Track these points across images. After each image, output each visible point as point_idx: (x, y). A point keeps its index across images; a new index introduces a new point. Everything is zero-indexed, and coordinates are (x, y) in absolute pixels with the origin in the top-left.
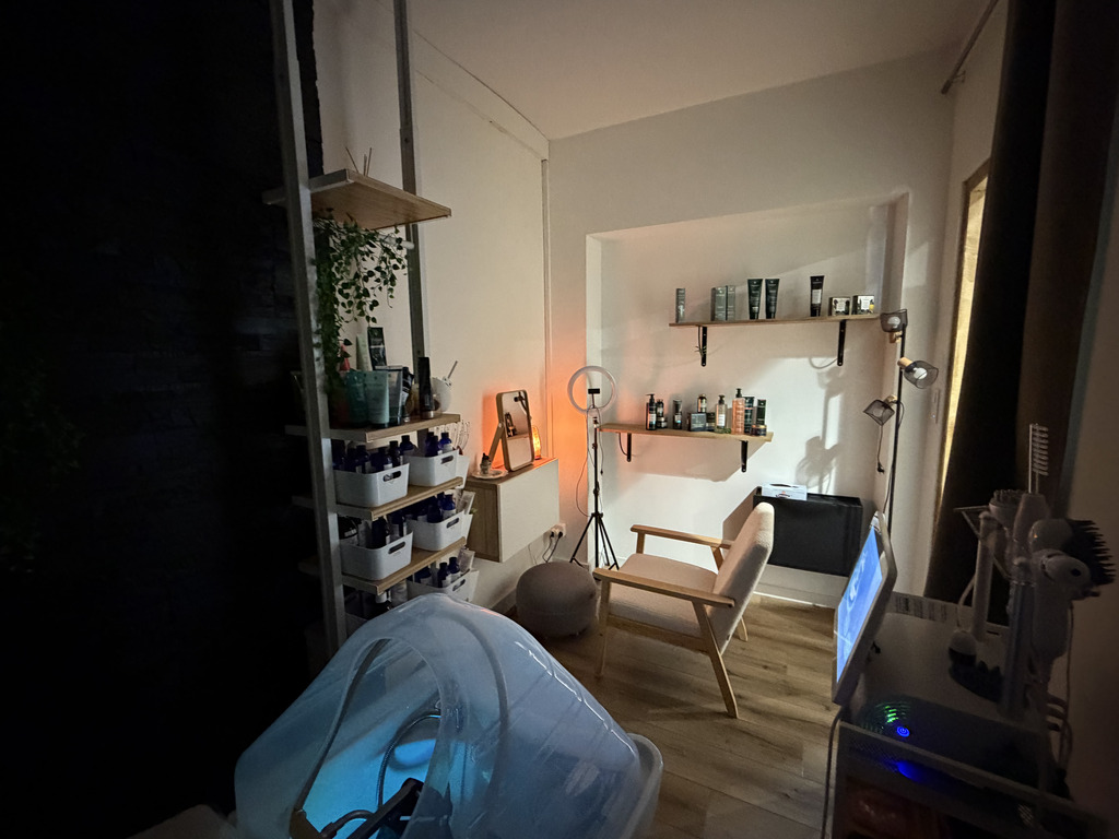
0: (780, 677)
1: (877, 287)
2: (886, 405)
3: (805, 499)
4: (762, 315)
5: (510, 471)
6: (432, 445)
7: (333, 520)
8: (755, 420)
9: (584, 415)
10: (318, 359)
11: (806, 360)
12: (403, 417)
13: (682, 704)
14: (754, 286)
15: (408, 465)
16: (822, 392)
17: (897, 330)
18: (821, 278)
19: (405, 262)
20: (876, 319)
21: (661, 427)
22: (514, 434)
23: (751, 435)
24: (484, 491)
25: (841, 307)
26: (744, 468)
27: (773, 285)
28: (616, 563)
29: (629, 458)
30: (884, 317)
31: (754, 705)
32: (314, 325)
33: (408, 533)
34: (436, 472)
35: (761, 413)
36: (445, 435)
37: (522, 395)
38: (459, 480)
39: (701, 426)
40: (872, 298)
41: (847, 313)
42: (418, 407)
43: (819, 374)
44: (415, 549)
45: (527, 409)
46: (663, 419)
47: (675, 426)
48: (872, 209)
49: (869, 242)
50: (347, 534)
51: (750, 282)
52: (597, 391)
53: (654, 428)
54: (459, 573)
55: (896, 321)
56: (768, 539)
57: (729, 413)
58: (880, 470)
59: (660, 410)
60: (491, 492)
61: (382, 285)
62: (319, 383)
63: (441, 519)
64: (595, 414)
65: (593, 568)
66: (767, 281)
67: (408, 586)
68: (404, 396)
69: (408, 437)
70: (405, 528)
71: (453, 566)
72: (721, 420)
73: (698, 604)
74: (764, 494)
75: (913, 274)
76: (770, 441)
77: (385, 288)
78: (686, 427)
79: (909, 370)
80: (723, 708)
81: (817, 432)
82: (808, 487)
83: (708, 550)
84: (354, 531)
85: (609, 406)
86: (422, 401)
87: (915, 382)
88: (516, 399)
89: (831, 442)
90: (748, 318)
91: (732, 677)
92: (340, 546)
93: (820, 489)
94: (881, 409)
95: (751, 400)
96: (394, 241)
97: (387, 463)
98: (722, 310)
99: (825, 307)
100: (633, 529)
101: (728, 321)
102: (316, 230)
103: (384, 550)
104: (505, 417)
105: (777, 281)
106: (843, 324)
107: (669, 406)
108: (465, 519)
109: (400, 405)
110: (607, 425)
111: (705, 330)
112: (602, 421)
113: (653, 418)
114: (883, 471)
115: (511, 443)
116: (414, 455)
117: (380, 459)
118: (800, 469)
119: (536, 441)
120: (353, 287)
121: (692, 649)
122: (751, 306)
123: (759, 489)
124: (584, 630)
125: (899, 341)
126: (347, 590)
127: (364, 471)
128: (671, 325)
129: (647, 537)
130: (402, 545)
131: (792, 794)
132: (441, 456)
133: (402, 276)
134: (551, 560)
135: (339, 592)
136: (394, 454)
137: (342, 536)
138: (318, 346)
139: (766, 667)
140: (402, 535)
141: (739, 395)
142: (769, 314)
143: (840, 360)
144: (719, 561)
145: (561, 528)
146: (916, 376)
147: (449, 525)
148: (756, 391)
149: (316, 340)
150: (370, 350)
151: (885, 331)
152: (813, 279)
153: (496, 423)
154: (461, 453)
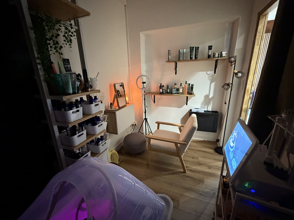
0: (197, 160)
1: (227, 49)
2: (228, 85)
3: (203, 112)
4: (194, 58)
5: (119, 107)
6: (91, 100)
7: (56, 128)
8: (190, 91)
9: (141, 90)
10: (40, 69)
11: (205, 72)
12: (78, 91)
13: (171, 170)
14: (192, 49)
15: (82, 107)
16: (209, 82)
17: (233, 62)
18: (211, 46)
19: (75, 34)
20: (227, 59)
21: (163, 93)
22: (121, 97)
23: (189, 94)
24: (111, 114)
25: (217, 56)
26: (187, 104)
27: (197, 48)
28: (151, 132)
29: (154, 103)
30: (230, 58)
31: (190, 169)
32: (36, 55)
33: (85, 130)
34: (93, 109)
35: (192, 88)
36: (95, 97)
37: (122, 84)
38: (101, 112)
39: (175, 92)
40: (226, 52)
41: (218, 57)
42: (84, 88)
43: (209, 76)
44: (88, 134)
45: (123, 88)
46: (164, 91)
47: (168, 93)
48: (227, 24)
49: (226, 34)
50: (62, 132)
51: (191, 48)
52: (145, 83)
53: (162, 93)
54: (104, 141)
55: (233, 59)
56: (196, 125)
57: (183, 88)
58: (225, 103)
59: (163, 88)
60: (114, 114)
61: (67, 43)
62: (42, 78)
63: (96, 124)
64: (144, 90)
65: (145, 134)
66: (195, 47)
67: (87, 146)
68: (78, 83)
69: (82, 98)
70: (84, 128)
71: (102, 138)
72: (181, 91)
73: (176, 144)
74: (192, 111)
75: (239, 45)
76: (195, 96)
77: (68, 44)
78: (171, 93)
79: (236, 74)
80: (183, 171)
81: (207, 93)
82: (204, 109)
83: (178, 128)
84: (65, 131)
85: (148, 87)
86: (85, 85)
87: (238, 77)
88: (120, 86)
89: (211, 96)
90: (189, 59)
91: (185, 161)
92: (60, 136)
93: (207, 109)
94: (227, 86)
95: (189, 84)
96: (69, 25)
97: (74, 107)
98: (181, 57)
99: (212, 56)
100: (156, 123)
101: (184, 60)
102: (31, 15)
103: (76, 137)
104: (117, 92)
105: (198, 48)
106: (216, 61)
107: (166, 87)
108: (105, 124)
109: (76, 86)
110: (148, 93)
111: (176, 64)
112: (147, 92)
113: (161, 91)
114: (226, 104)
115: (119, 99)
116: (84, 104)
117: (71, 105)
118: (202, 104)
119: (127, 98)
120: (52, 41)
121: (174, 156)
122: (191, 55)
123: (191, 110)
124: (143, 151)
125: (233, 65)
126: (64, 150)
127: (66, 110)
128: (167, 62)
129: (160, 124)
130: (83, 134)
131: (202, 193)
132: (94, 104)
133: (74, 39)
134: (133, 132)
135: (61, 151)
136: (77, 104)
137: (60, 132)
138: (39, 63)
139: (193, 158)
140: (83, 130)
141: (186, 83)
142: (196, 58)
143: (215, 72)
144: (180, 131)
145: (135, 123)
146: (238, 76)
147: (99, 126)
148: (190, 82)
149: (38, 61)
150: (65, 67)
151: (229, 62)
152: (209, 47)
153: (114, 93)
154: (102, 103)
